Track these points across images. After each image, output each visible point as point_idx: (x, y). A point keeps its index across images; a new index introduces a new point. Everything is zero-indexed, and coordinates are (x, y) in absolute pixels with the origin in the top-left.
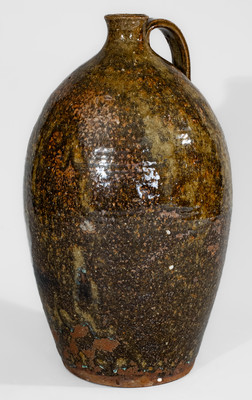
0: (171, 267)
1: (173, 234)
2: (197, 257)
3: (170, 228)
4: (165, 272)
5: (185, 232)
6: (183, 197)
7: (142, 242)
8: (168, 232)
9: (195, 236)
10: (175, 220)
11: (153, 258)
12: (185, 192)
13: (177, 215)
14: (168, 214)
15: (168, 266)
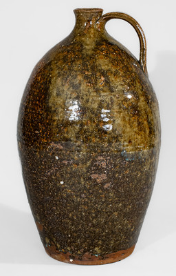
0: (62, 183)
1: (61, 160)
2: (82, 180)
3: (58, 155)
4: (58, 185)
5: (69, 160)
6: (66, 135)
7: (41, 161)
8: (57, 158)
9: (78, 164)
10: (61, 150)
11: (49, 174)
12: (67, 132)
13: (62, 147)
14: (55, 145)
15: (59, 181)
